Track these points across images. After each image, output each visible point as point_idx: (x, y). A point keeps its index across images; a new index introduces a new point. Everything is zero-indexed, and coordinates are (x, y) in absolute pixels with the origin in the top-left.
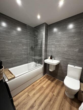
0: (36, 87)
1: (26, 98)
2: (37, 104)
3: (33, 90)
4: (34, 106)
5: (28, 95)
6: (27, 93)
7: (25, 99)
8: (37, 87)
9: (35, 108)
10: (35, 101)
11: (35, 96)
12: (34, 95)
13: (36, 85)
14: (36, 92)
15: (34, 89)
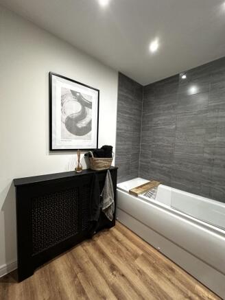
0: (170, 280)
1: (131, 252)
2: (118, 282)
3: (154, 267)
4: (114, 273)
5: (136, 256)
6: (141, 252)
7: (128, 250)
8: (171, 285)
9: (111, 274)
10: (123, 275)
11: (136, 274)
12: (139, 271)
13: (174, 280)
14: (148, 279)
15: (156, 271)
